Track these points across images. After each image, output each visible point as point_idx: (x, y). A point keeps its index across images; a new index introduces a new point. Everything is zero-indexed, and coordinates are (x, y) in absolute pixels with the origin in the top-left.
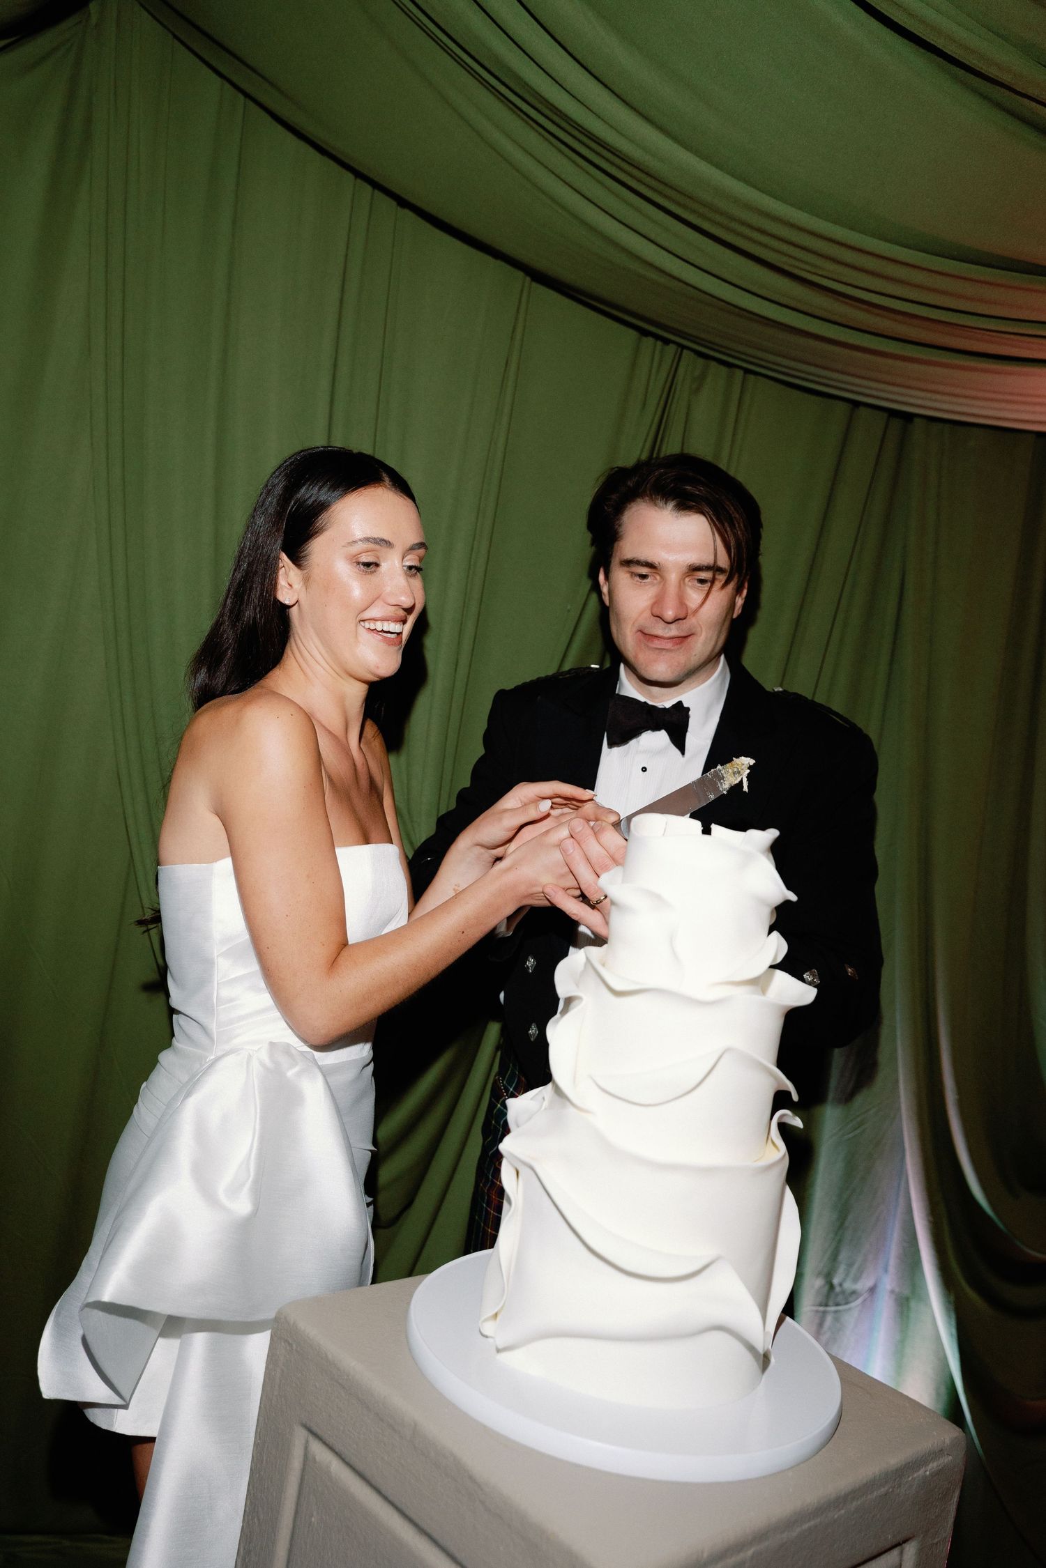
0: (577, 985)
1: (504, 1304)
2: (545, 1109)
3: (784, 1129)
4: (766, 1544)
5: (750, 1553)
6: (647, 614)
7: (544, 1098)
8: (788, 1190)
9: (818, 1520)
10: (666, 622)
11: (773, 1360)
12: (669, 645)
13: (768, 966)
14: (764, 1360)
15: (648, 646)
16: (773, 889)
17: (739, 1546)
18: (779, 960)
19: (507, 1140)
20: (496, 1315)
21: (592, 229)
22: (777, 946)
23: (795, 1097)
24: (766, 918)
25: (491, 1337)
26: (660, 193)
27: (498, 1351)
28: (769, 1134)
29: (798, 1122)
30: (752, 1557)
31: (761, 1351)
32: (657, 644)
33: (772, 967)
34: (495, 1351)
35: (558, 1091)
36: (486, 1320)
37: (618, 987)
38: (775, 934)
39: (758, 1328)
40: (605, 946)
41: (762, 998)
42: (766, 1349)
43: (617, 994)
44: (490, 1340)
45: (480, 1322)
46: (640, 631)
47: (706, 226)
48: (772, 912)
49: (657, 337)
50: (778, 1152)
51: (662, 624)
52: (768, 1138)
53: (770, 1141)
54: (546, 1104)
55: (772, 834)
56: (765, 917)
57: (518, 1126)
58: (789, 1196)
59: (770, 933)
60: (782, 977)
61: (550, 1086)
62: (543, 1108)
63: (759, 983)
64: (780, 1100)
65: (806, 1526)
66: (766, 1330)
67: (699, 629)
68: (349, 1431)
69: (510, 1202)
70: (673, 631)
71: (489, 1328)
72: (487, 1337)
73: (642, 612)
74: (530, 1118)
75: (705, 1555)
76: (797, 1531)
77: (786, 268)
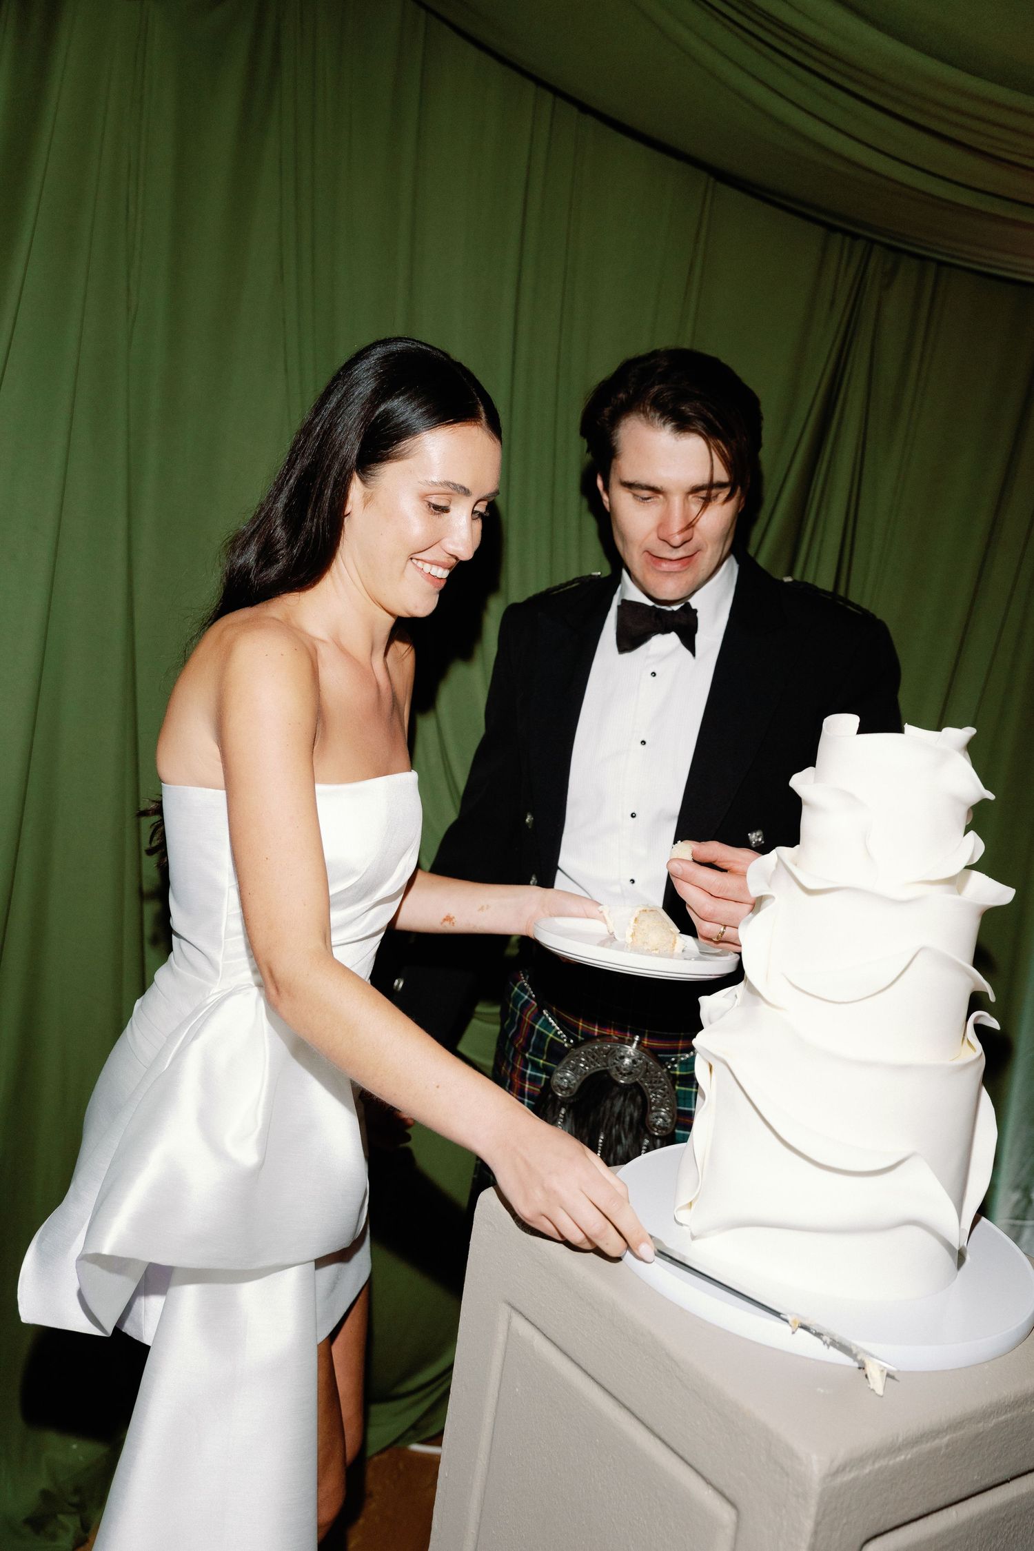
0: (769, 885)
1: (699, 1193)
2: (738, 1006)
3: (981, 1030)
4: (962, 1432)
5: (946, 1439)
6: (654, 536)
7: (736, 996)
8: (984, 1091)
9: (1015, 1413)
10: (672, 546)
11: (968, 1258)
12: (675, 566)
13: (963, 866)
14: (960, 1257)
15: (656, 569)
16: (971, 787)
17: (936, 1433)
18: (976, 860)
19: (700, 1035)
20: (691, 1204)
21: (780, 123)
22: (973, 846)
23: (992, 998)
24: (962, 819)
25: (687, 1226)
26: (850, 78)
27: (693, 1238)
28: (964, 1035)
29: (994, 1024)
30: (947, 1446)
31: (957, 1248)
32: (665, 566)
33: (966, 867)
34: (690, 1238)
35: (752, 990)
36: (681, 1208)
37: (810, 885)
38: (972, 834)
39: (954, 1226)
40: (797, 846)
41: (956, 897)
42: (961, 1245)
43: (810, 892)
44: (684, 1227)
45: (676, 1210)
46: (647, 551)
47: (899, 110)
48: (968, 811)
49: (845, 233)
50: (974, 1052)
51: (669, 547)
52: (963, 1039)
53: (966, 1041)
54: (738, 1000)
55: (968, 732)
56: (960, 817)
57: (711, 1023)
58: (985, 1098)
59: (966, 833)
60: (978, 878)
61: (742, 984)
62: (736, 1005)
63: (955, 882)
64: (976, 1001)
65: (1002, 1418)
66: (962, 1227)
67: (705, 546)
68: (550, 1308)
69: (704, 1097)
70: (680, 553)
71: (683, 1216)
72: (681, 1225)
73: (649, 534)
74: (722, 1016)
75: (900, 1439)
76: (993, 1422)
77: (985, 148)
